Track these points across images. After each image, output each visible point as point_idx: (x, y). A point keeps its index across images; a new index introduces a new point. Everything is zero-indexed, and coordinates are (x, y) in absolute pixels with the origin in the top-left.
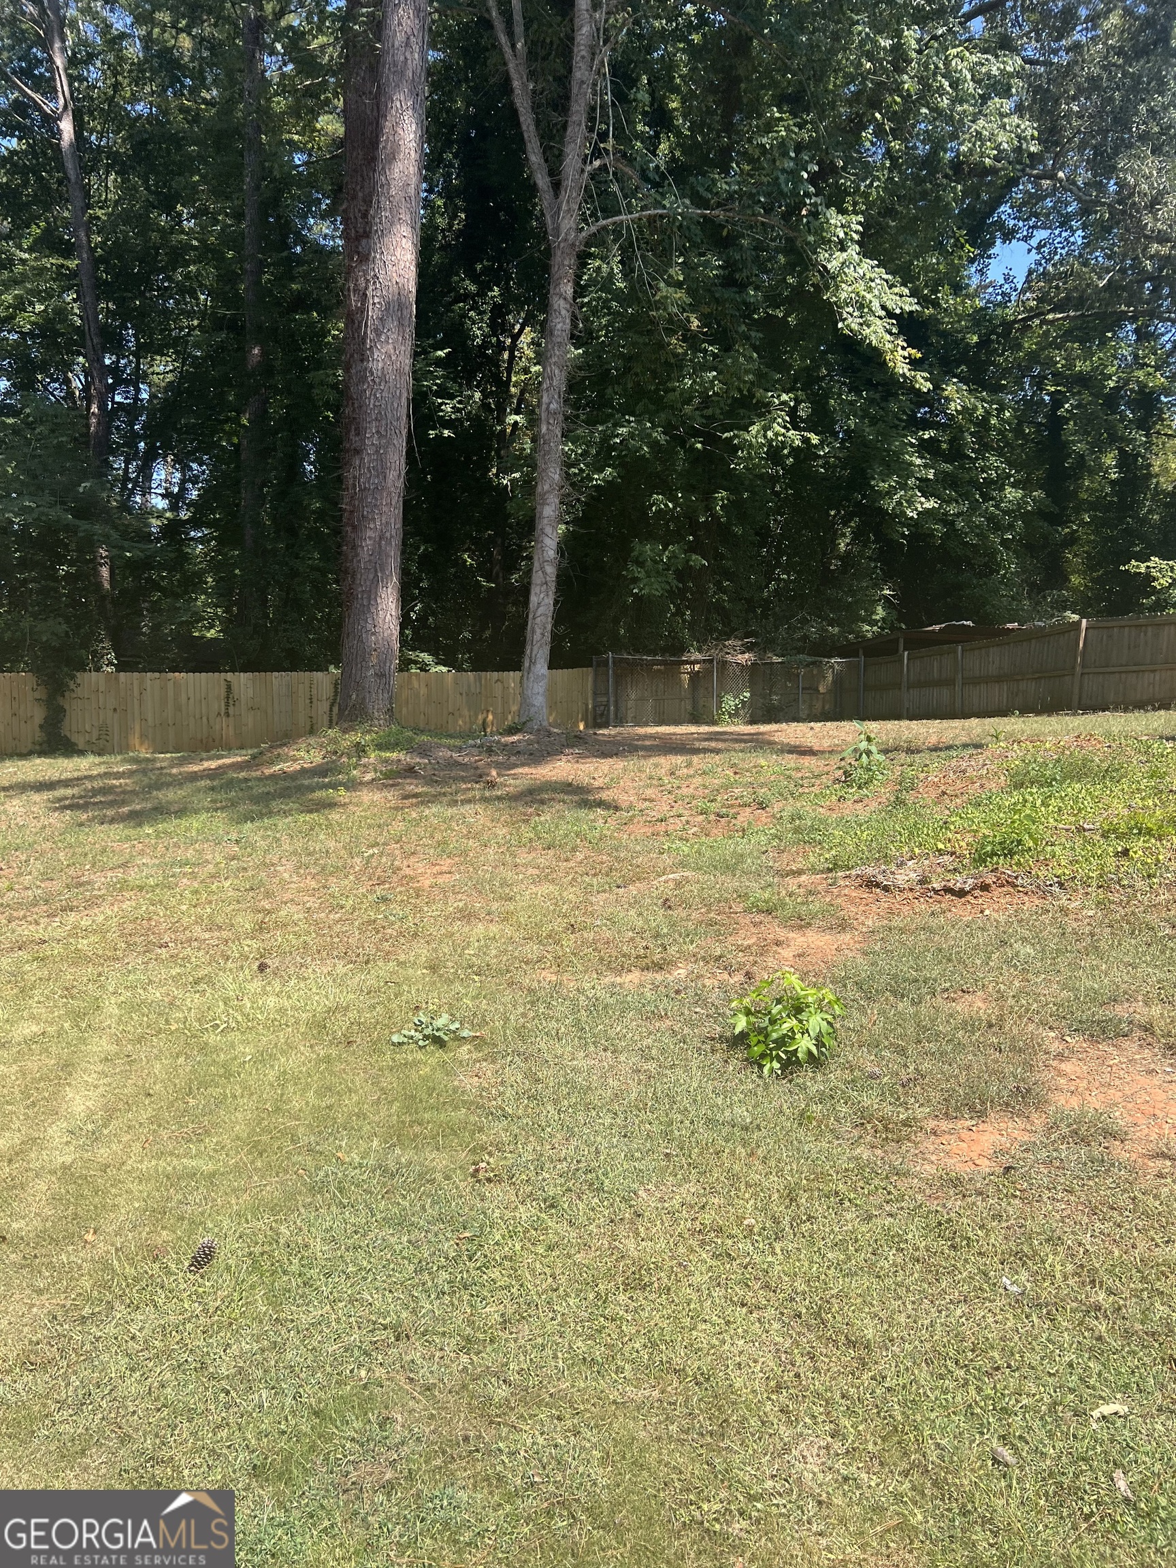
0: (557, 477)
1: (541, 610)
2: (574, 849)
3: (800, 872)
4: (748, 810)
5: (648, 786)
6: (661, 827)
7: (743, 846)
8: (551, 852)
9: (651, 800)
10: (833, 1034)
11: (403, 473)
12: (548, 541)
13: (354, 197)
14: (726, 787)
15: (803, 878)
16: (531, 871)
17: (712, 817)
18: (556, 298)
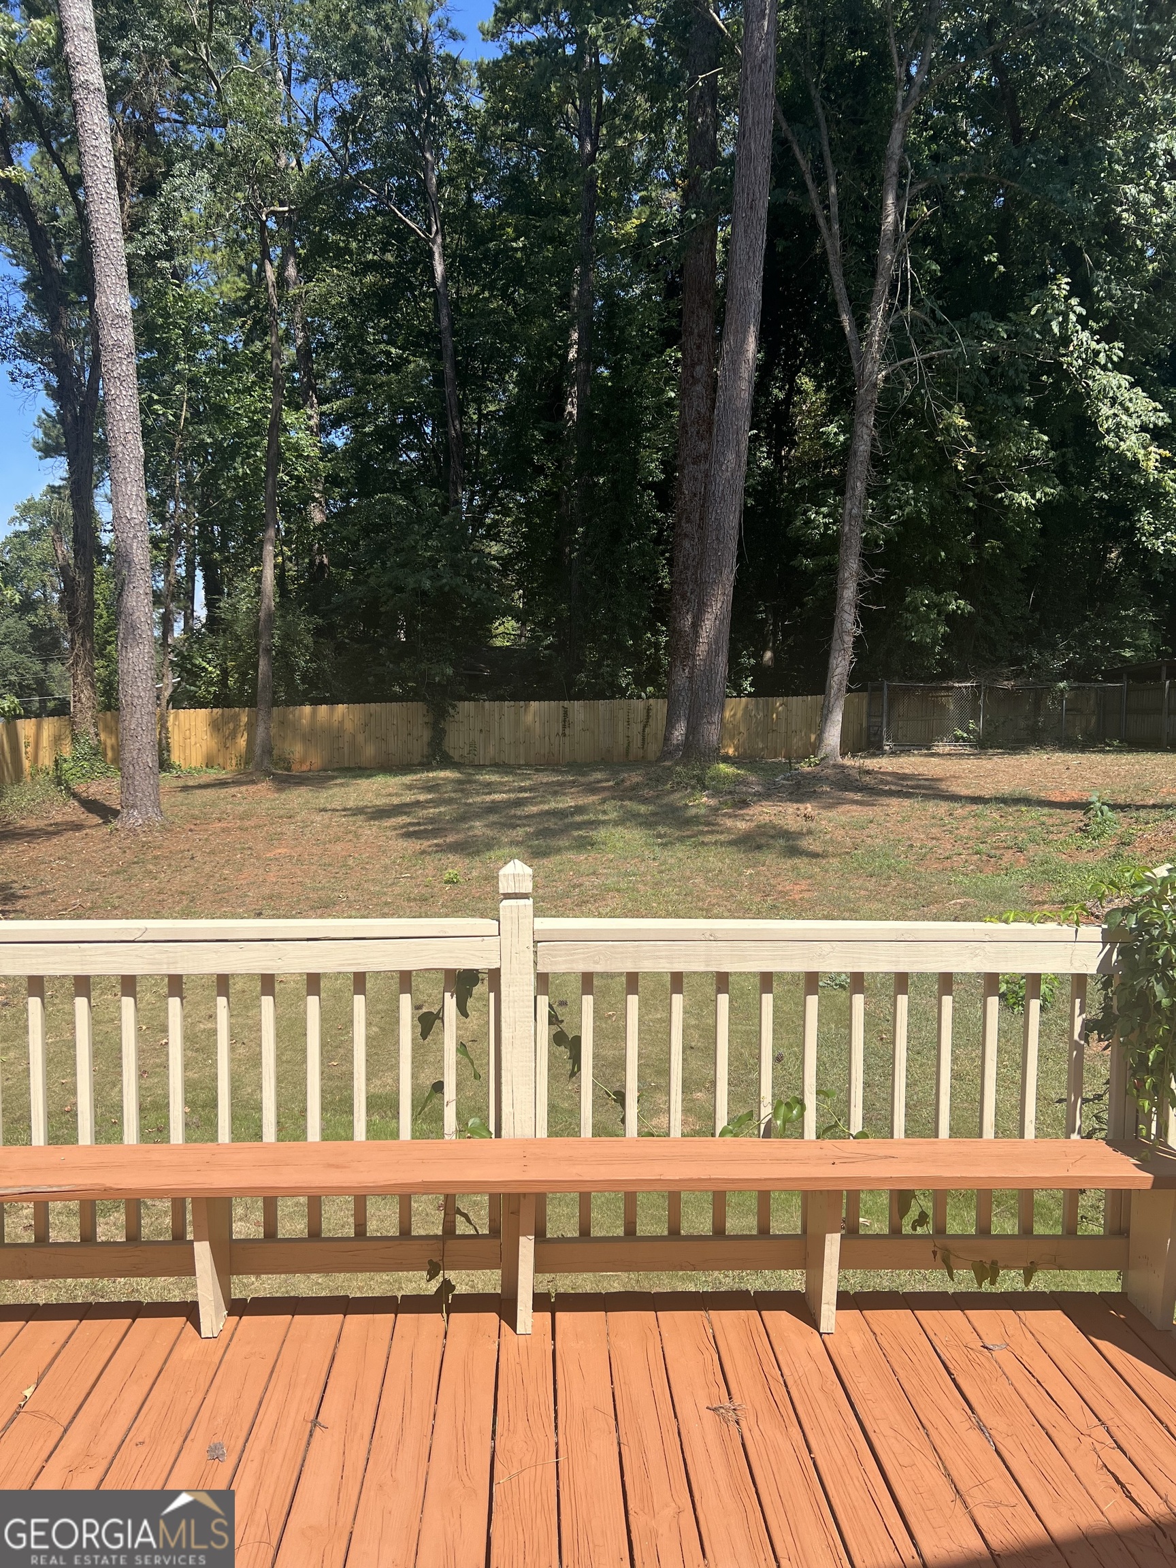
0: (855, 566)
1: (838, 671)
2: (889, 878)
3: (1044, 903)
4: (1011, 851)
5: (932, 826)
6: (947, 864)
7: (1008, 882)
8: (874, 880)
9: (938, 839)
10: (1052, 996)
11: (735, 569)
12: (846, 616)
13: (691, 333)
14: (994, 831)
15: (1046, 906)
16: (863, 892)
17: (985, 858)
18: (859, 426)
